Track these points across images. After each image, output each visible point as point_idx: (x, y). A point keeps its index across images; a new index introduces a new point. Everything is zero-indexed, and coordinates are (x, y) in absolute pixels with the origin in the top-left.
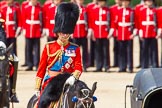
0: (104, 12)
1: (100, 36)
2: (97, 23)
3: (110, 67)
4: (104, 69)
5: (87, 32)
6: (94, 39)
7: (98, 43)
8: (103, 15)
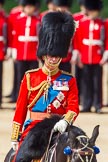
0: (97, 27)
1: (90, 61)
2: (86, 42)
3: (102, 106)
4: (93, 109)
5: (71, 55)
6: (81, 65)
7: (86, 71)
8: (94, 31)
